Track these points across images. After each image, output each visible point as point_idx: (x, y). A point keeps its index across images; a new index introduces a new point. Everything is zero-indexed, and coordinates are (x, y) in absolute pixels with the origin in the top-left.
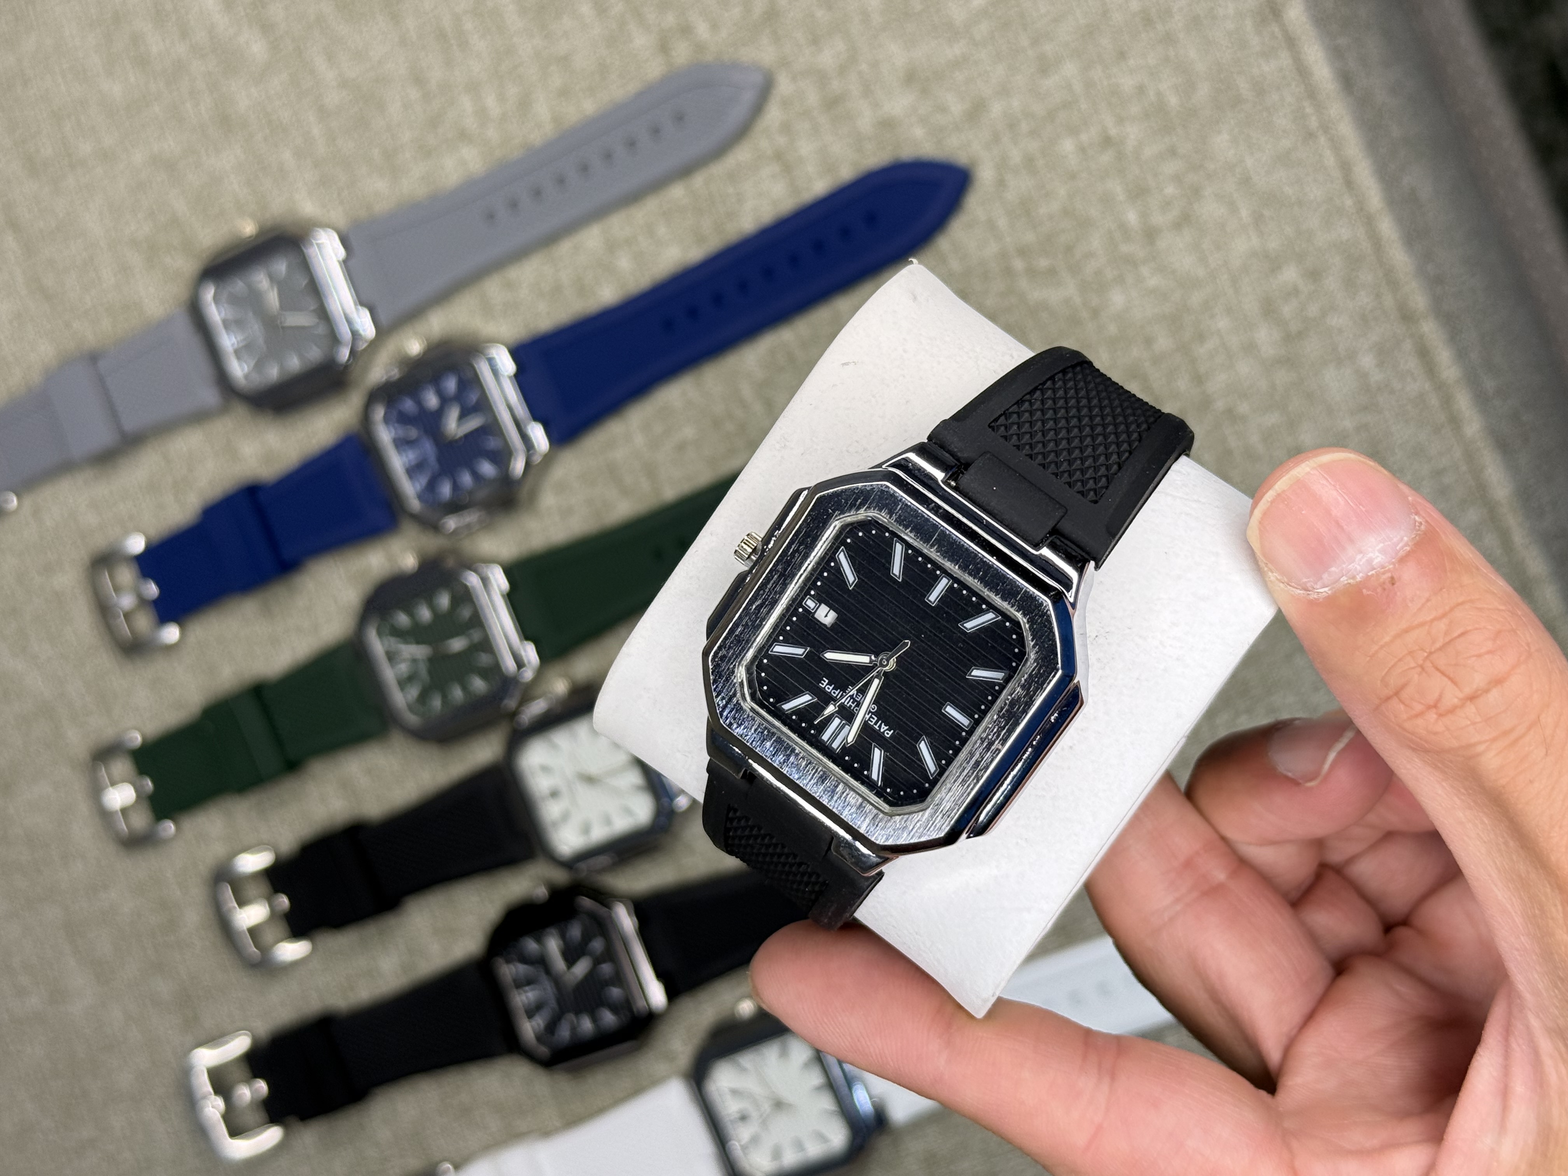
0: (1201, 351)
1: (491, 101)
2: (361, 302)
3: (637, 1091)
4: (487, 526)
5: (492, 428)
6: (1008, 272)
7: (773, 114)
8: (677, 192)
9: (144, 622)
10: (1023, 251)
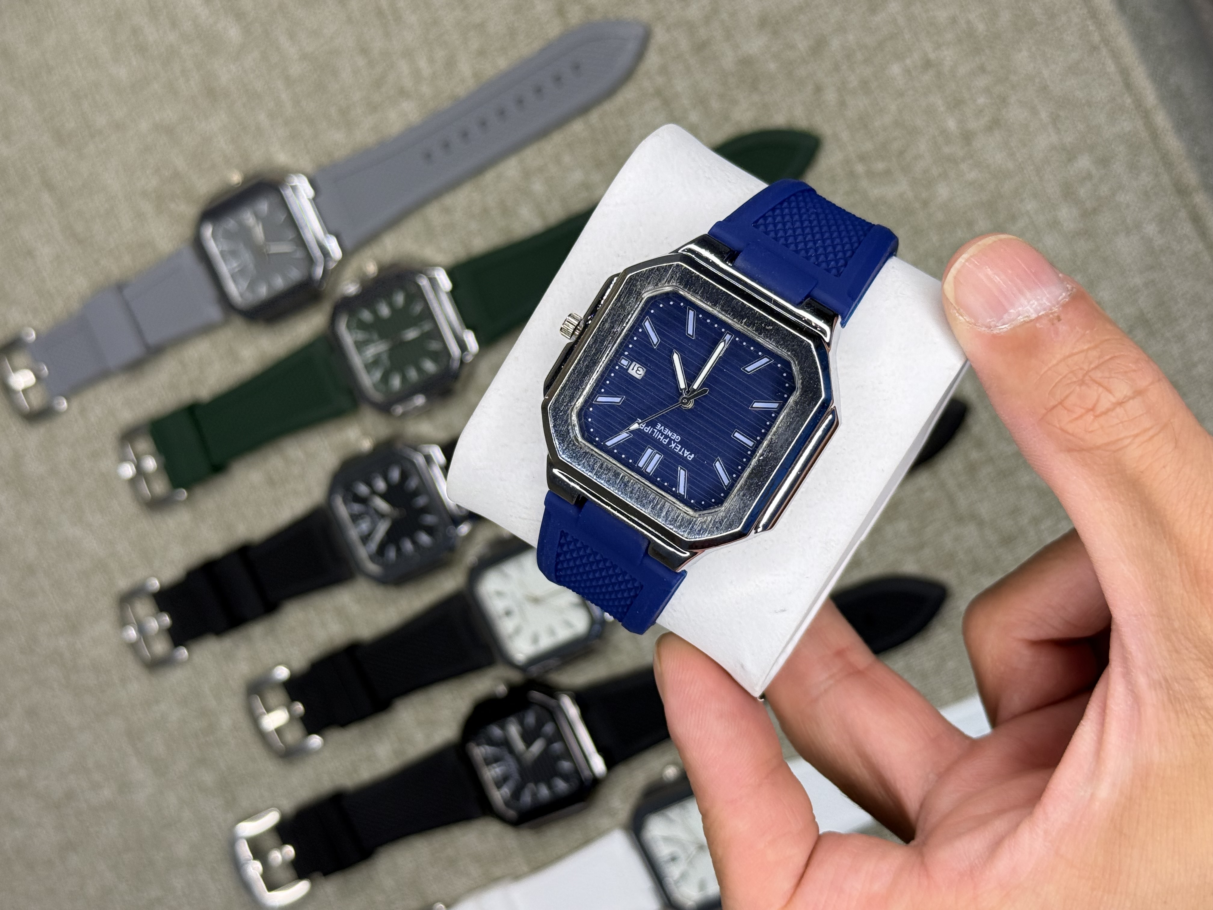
2: (329, 230)
6: (852, 175)
7: (652, 59)
8: (578, 127)
10: (863, 158)
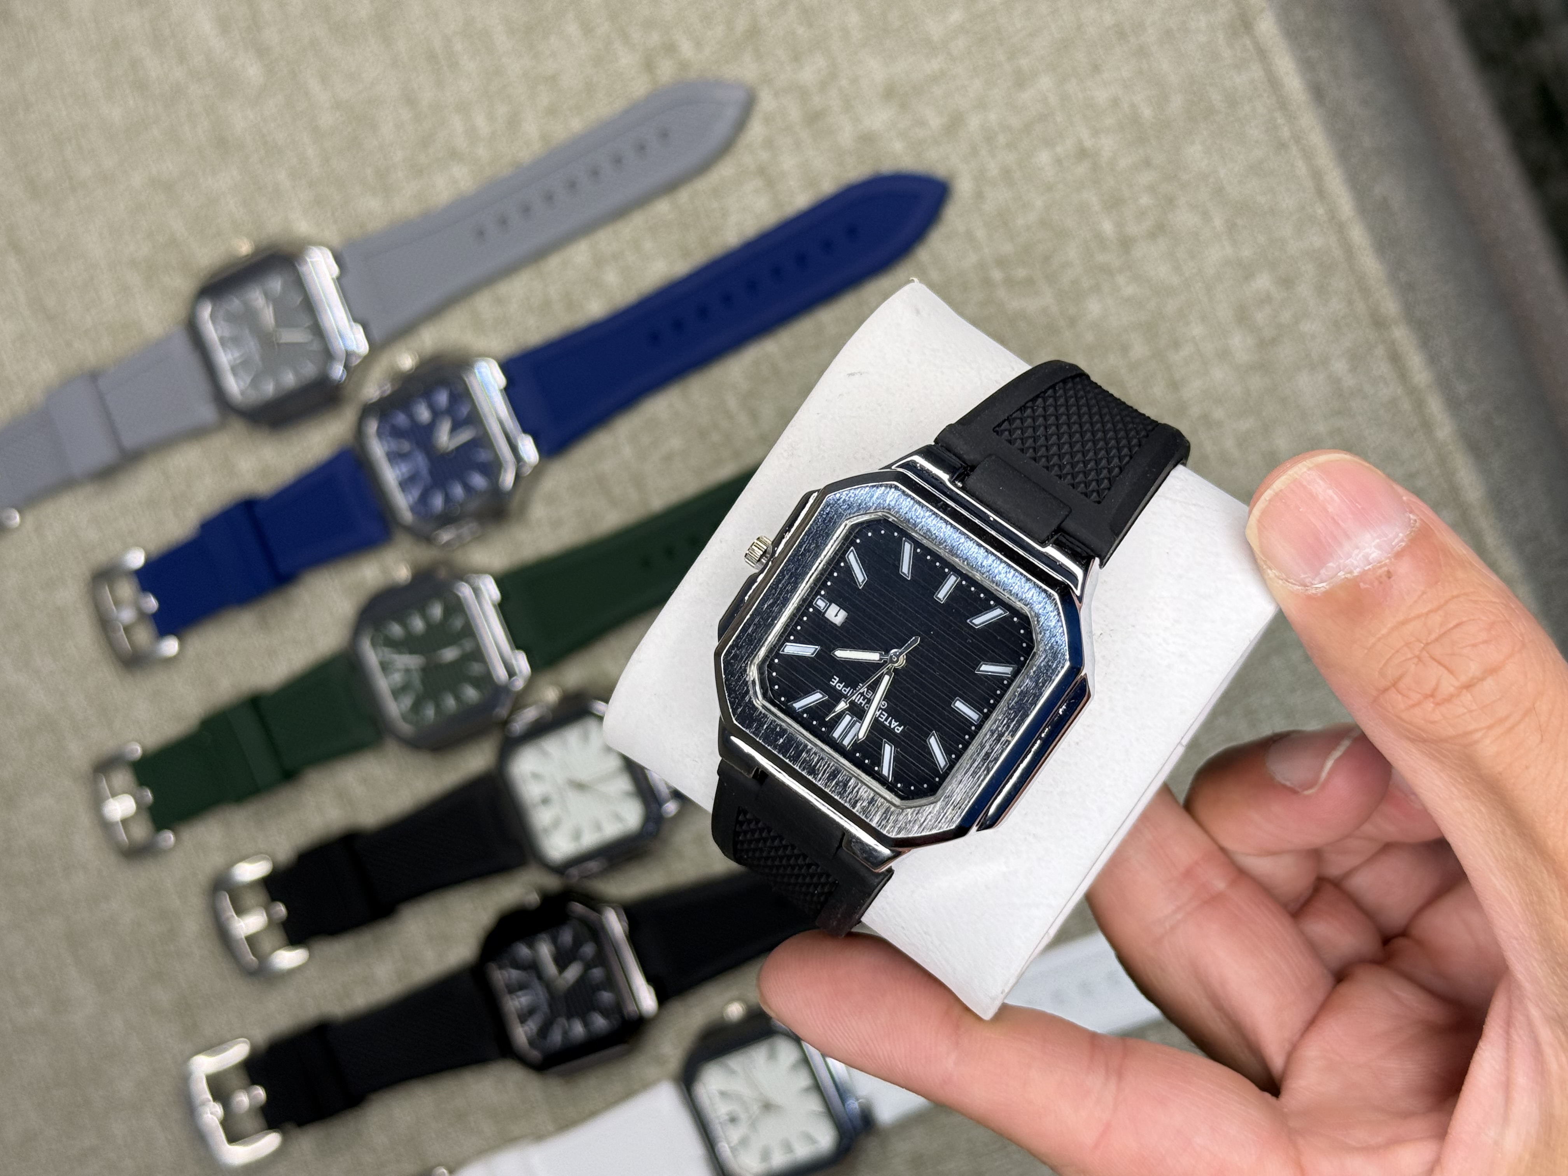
0: (1176, 357)
1: (480, 121)
2: (355, 317)
3: (629, 1094)
4: (479, 538)
5: (483, 440)
6: (987, 282)
7: (756, 130)
8: (663, 207)
9: (143, 635)
10: (1001, 262)
